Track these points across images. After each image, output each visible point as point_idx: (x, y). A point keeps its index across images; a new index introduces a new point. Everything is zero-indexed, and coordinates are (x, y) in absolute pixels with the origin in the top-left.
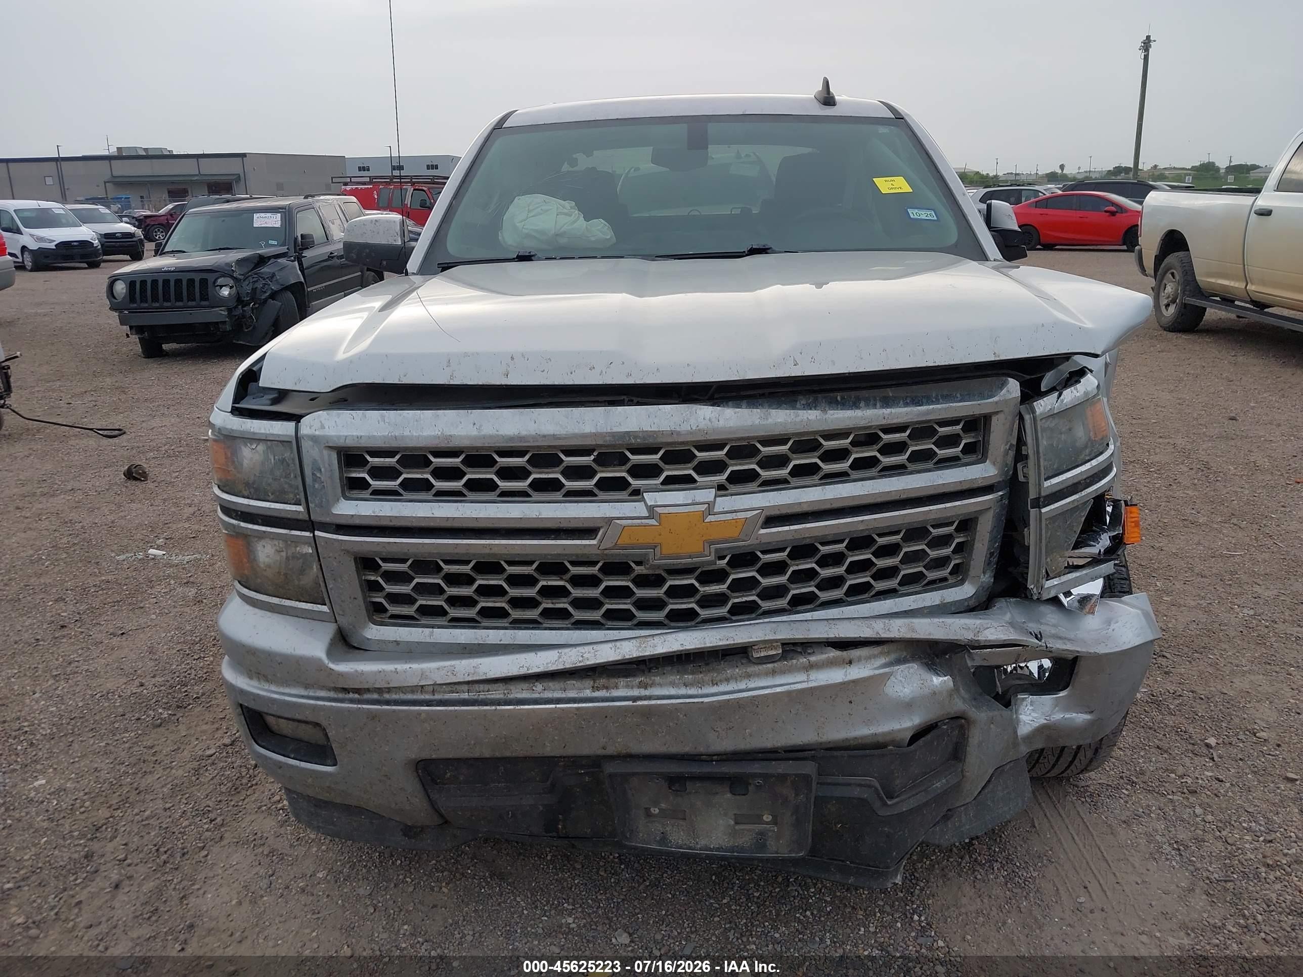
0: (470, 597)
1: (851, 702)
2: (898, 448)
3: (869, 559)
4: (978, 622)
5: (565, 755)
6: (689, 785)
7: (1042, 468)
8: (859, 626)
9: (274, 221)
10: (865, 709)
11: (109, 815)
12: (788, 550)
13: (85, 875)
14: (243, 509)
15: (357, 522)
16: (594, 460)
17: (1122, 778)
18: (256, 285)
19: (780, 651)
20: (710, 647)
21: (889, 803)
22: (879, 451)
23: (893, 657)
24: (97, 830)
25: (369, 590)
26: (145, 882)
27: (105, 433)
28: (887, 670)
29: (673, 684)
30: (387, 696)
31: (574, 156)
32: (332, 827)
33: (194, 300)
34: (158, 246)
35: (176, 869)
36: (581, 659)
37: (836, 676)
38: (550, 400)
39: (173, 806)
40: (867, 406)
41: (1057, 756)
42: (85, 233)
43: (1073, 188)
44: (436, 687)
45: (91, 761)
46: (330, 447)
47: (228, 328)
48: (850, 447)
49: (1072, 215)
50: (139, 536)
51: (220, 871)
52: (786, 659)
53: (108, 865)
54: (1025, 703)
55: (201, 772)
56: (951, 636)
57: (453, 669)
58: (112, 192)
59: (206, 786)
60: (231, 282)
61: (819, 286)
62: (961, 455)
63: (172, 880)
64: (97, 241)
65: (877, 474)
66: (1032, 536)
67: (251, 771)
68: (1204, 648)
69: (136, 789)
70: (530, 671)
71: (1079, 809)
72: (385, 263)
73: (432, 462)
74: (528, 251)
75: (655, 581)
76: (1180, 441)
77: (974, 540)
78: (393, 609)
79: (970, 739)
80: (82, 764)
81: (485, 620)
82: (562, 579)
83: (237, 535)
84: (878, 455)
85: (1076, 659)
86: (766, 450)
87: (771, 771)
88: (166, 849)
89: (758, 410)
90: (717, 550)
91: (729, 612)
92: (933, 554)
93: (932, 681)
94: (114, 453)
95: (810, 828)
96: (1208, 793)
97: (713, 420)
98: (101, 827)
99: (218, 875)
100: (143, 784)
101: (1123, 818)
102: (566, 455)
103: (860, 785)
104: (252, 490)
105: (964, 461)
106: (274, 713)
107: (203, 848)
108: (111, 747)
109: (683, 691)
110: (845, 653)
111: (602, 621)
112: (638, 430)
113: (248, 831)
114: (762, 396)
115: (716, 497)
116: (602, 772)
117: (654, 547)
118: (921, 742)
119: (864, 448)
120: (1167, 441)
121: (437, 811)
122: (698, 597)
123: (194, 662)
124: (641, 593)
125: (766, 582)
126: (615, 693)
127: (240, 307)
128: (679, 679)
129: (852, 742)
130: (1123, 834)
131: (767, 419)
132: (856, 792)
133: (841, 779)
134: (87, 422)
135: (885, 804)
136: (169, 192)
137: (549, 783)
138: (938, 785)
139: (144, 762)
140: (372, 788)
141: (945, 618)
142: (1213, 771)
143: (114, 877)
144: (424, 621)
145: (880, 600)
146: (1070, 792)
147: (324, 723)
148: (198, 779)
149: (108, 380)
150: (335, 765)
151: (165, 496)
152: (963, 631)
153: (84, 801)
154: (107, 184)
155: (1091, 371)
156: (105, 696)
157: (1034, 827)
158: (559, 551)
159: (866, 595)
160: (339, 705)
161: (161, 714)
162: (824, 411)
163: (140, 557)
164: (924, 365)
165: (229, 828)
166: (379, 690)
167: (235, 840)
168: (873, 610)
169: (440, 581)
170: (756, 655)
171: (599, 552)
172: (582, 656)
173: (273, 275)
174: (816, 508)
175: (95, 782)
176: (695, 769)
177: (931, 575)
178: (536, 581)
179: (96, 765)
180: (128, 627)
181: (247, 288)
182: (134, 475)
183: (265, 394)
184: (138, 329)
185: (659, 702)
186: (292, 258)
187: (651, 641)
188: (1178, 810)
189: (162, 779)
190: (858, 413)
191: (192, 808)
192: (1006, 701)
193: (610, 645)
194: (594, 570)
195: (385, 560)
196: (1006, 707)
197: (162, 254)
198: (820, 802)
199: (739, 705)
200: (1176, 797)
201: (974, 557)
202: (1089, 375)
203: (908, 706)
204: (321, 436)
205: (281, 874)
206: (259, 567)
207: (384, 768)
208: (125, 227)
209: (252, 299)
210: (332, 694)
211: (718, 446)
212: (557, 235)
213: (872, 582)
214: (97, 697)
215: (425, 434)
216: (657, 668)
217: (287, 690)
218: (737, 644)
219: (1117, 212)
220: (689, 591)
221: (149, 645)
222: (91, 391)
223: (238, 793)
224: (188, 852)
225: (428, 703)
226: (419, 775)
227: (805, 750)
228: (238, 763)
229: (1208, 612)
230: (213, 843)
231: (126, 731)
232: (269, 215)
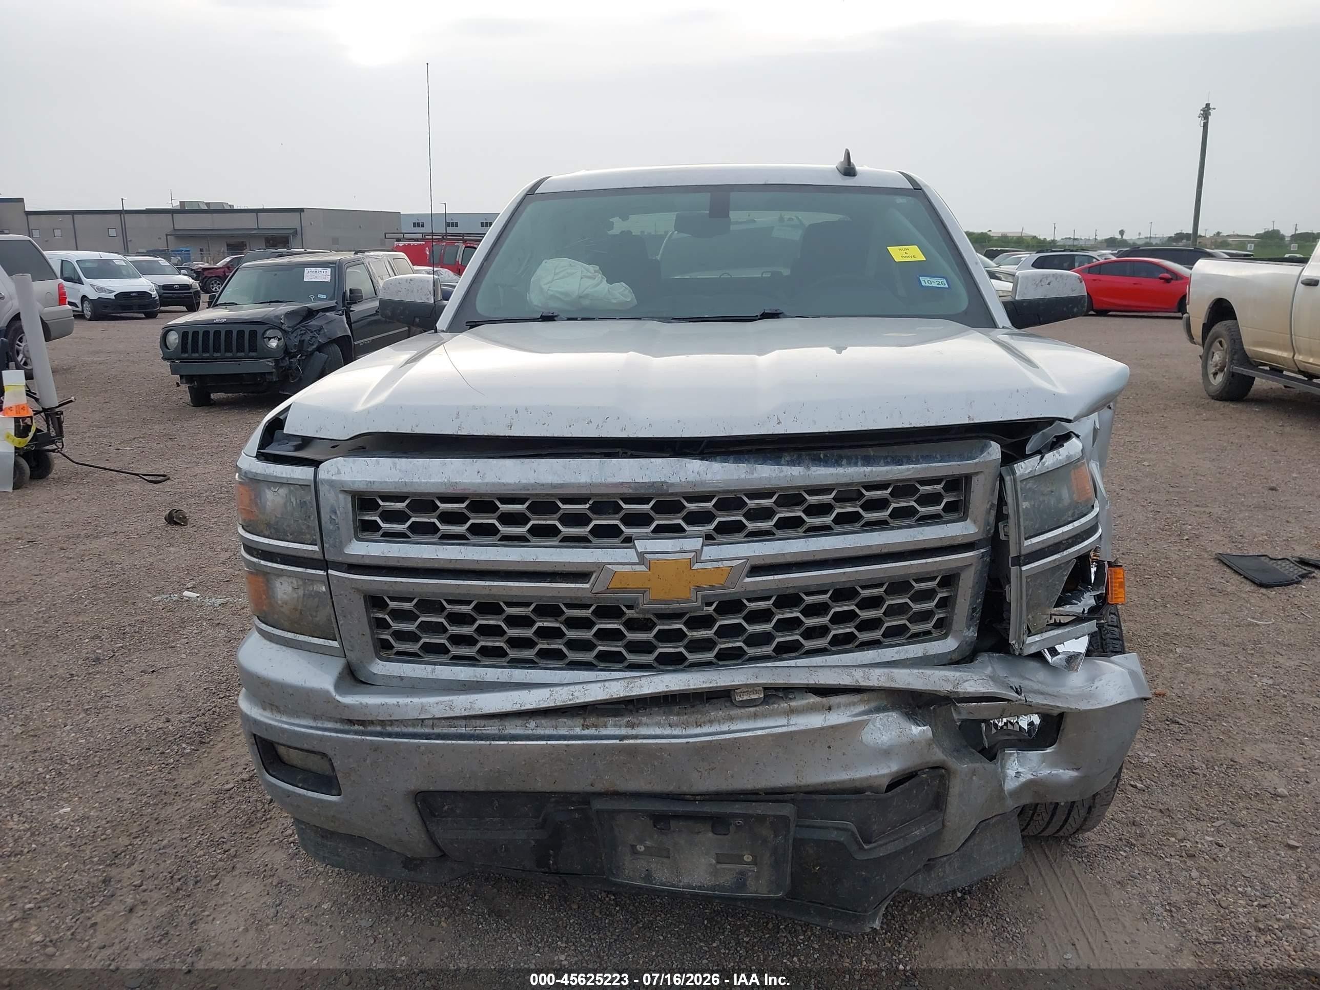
0: (471, 637)
1: (829, 747)
2: (880, 504)
3: (853, 611)
4: (958, 674)
5: (555, 790)
6: (673, 824)
7: (1022, 528)
8: (839, 674)
9: (324, 275)
10: (844, 754)
11: (128, 843)
12: (774, 599)
13: (102, 898)
14: (264, 549)
15: (367, 562)
16: (589, 508)
17: (1121, 839)
18: (304, 337)
19: (762, 696)
20: (694, 689)
21: (866, 847)
22: (861, 507)
23: (873, 705)
24: (116, 857)
25: (377, 627)
26: (157, 907)
27: (151, 478)
28: (865, 717)
29: (659, 725)
30: (389, 729)
31: (611, 220)
32: (336, 858)
33: (243, 351)
34: (212, 298)
35: (189, 896)
36: (571, 697)
37: (815, 721)
38: (550, 451)
39: (190, 836)
40: (849, 464)
41: (1050, 813)
42: (145, 284)
43: (1127, 254)
44: (435, 721)
45: (115, 792)
46: (346, 492)
47: (275, 379)
48: (833, 503)
49: (1127, 282)
50: (175, 579)
51: (230, 900)
52: (768, 704)
53: (125, 890)
54: (1012, 758)
55: (219, 805)
56: (930, 687)
57: (451, 703)
58: (173, 245)
59: (222, 819)
60: (280, 334)
61: (839, 350)
62: (942, 513)
63: (184, 906)
64: (155, 292)
65: (859, 529)
66: (1013, 593)
67: (266, 806)
68: (1219, 715)
69: (156, 820)
70: (523, 708)
71: (1074, 868)
72: (417, 320)
73: (439, 507)
74: (552, 311)
75: (644, 625)
76: (1217, 510)
77: (956, 596)
78: (399, 646)
79: (950, 790)
80: (107, 794)
81: (484, 659)
82: (557, 621)
83: (258, 572)
84: (861, 511)
85: (1061, 716)
86: (752, 503)
87: (751, 812)
88: (180, 876)
89: (745, 465)
90: (703, 597)
91: (715, 657)
92: (916, 607)
93: (911, 730)
94: (157, 498)
95: (789, 870)
96: (1207, 857)
97: (702, 473)
98: (120, 854)
99: (227, 903)
100: (163, 814)
101: (1119, 879)
102: (563, 503)
103: (837, 829)
104: (273, 531)
105: (945, 519)
106: (284, 742)
107: (215, 877)
108: (135, 779)
109: (668, 731)
110: (825, 699)
111: (595, 662)
112: (630, 481)
113: (259, 862)
114: (749, 452)
115: (702, 546)
116: (591, 808)
117: (643, 592)
118: (898, 789)
119: (847, 504)
120: (1203, 509)
121: (435, 844)
122: (686, 641)
123: (219, 701)
124: (631, 636)
125: (752, 629)
126: (604, 732)
127: (287, 359)
128: (665, 720)
129: (830, 786)
130: (1117, 894)
131: (753, 474)
132: (834, 835)
133: (818, 822)
134: (133, 468)
135: (862, 848)
136: (228, 245)
137: (541, 818)
138: (917, 832)
139: (165, 794)
140: (373, 818)
141: (924, 669)
142: (1213, 836)
143: (129, 901)
144: (427, 658)
145: (864, 650)
146: (1067, 852)
147: (330, 753)
148: (215, 811)
149: (157, 427)
150: (339, 794)
151: (203, 541)
152: (943, 683)
153: (105, 829)
154: (169, 237)
155: (1078, 436)
156: (132, 730)
157: (1028, 884)
158: (555, 594)
159: (850, 646)
160: (344, 736)
161: (184, 748)
162: (808, 467)
163: (174, 599)
164: (900, 427)
165: (242, 859)
166: (382, 723)
167: (246, 870)
168: (857, 660)
169: (443, 620)
170: (738, 699)
171: (590, 595)
172: (572, 695)
173: (321, 328)
174: (799, 559)
175: (117, 812)
176: (679, 808)
177: (915, 628)
178: (533, 623)
179: (119, 796)
180: (159, 665)
181: (295, 340)
182: (175, 519)
183: (289, 441)
184: (188, 378)
185: (645, 741)
186: (341, 312)
187: (638, 682)
188: (1175, 872)
189: (180, 811)
190: (840, 470)
191: (208, 839)
192: (990, 754)
193: (599, 685)
194: (587, 613)
195: (392, 599)
196: (991, 761)
197: (216, 306)
198: (799, 844)
199: (719, 747)
200: (1173, 860)
201: (956, 611)
202: (1074, 439)
203: (886, 753)
204: (338, 481)
205: (287, 904)
206: (277, 603)
207: (385, 799)
208: (183, 279)
209: (300, 351)
210: (338, 726)
211: (706, 498)
212: (580, 297)
213: (856, 633)
214: (125, 730)
215: (433, 481)
216: (645, 709)
217: (297, 721)
218: (720, 687)
219: (1172, 279)
220: (678, 636)
221: (177, 683)
222: (140, 437)
223: (253, 826)
224: (200, 880)
225: (427, 736)
226: (418, 807)
227: (785, 794)
228: (255, 797)
229: (1227, 680)
230: (224, 872)
231: (150, 764)
232: (320, 269)
